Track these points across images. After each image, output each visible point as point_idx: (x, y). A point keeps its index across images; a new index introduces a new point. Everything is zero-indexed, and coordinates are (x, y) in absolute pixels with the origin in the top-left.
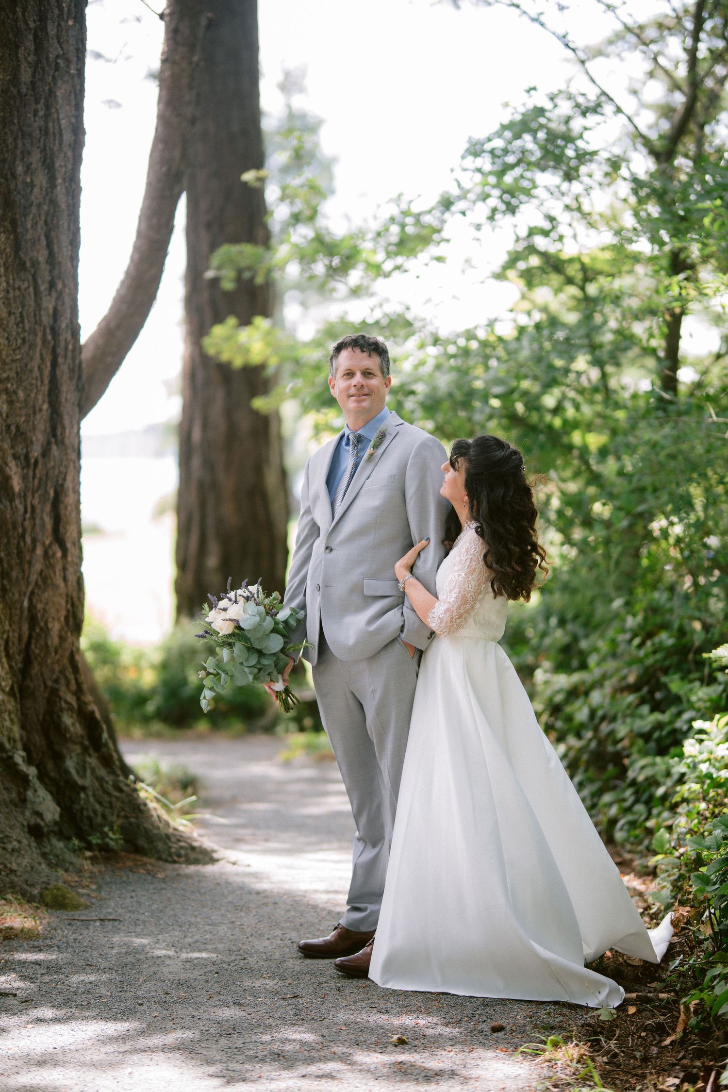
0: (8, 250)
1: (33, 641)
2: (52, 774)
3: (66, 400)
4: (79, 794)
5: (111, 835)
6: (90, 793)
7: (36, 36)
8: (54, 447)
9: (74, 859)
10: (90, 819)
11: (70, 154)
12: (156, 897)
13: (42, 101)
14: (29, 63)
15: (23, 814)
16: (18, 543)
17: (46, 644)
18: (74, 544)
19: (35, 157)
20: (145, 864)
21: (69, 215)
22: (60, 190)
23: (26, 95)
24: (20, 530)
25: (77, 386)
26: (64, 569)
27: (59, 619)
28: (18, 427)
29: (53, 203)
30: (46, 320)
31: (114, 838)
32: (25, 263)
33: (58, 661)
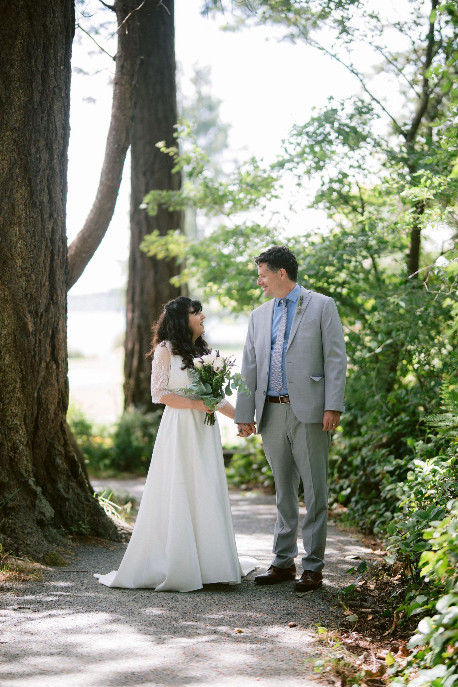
0: (26, 196)
1: (40, 416)
2: (50, 492)
3: (59, 280)
4: (65, 502)
5: (83, 525)
6: (72, 503)
7: (42, 76)
8: (52, 306)
9: (63, 539)
10: (71, 517)
11: (61, 141)
12: (108, 560)
13: (46, 112)
14: (38, 91)
15: (34, 513)
16: (32, 360)
17: (47, 418)
18: (63, 361)
19: (42, 143)
20: (103, 542)
21: (61, 176)
22: (56, 161)
23: (37, 109)
24: (33, 353)
25: (65, 272)
26: (57, 375)
27: (54, 404)
28: (31, 295)
29: (52, 169)
30: (48, 235)
31: (85, 528)
32: (36, 203)
33: (54, 427)
